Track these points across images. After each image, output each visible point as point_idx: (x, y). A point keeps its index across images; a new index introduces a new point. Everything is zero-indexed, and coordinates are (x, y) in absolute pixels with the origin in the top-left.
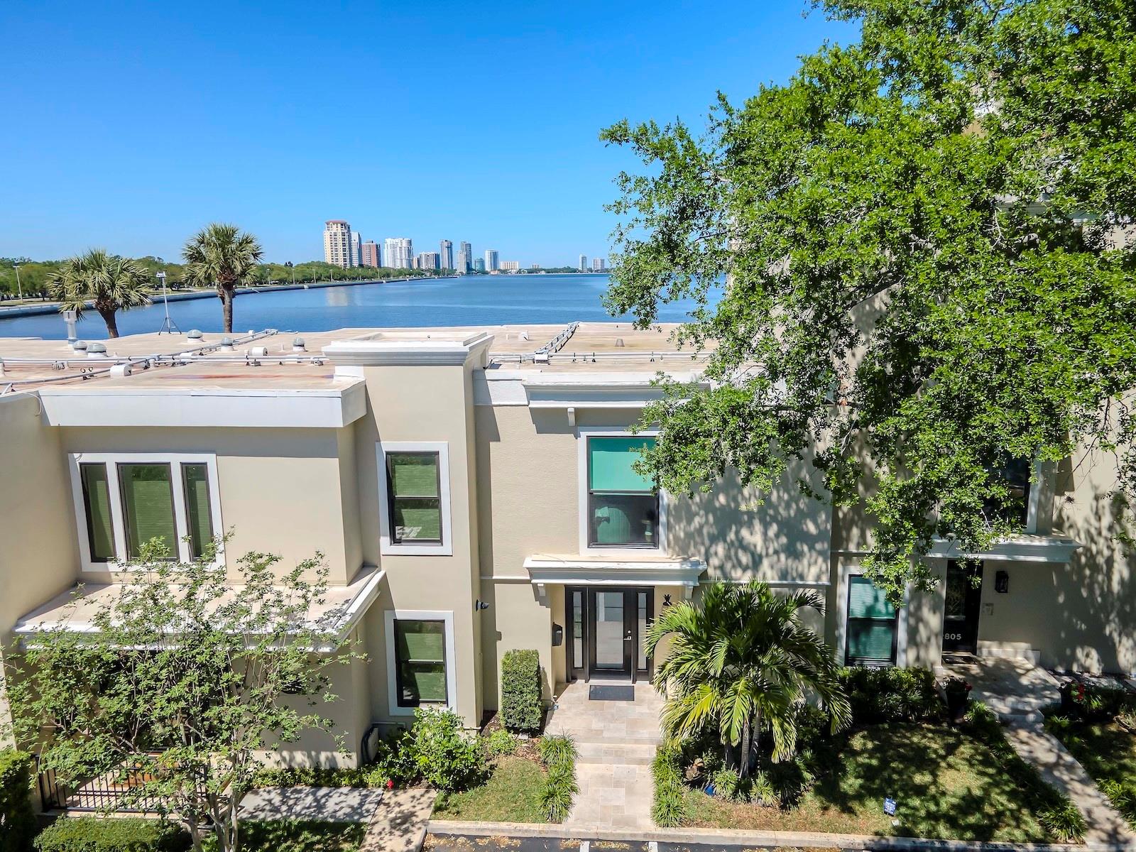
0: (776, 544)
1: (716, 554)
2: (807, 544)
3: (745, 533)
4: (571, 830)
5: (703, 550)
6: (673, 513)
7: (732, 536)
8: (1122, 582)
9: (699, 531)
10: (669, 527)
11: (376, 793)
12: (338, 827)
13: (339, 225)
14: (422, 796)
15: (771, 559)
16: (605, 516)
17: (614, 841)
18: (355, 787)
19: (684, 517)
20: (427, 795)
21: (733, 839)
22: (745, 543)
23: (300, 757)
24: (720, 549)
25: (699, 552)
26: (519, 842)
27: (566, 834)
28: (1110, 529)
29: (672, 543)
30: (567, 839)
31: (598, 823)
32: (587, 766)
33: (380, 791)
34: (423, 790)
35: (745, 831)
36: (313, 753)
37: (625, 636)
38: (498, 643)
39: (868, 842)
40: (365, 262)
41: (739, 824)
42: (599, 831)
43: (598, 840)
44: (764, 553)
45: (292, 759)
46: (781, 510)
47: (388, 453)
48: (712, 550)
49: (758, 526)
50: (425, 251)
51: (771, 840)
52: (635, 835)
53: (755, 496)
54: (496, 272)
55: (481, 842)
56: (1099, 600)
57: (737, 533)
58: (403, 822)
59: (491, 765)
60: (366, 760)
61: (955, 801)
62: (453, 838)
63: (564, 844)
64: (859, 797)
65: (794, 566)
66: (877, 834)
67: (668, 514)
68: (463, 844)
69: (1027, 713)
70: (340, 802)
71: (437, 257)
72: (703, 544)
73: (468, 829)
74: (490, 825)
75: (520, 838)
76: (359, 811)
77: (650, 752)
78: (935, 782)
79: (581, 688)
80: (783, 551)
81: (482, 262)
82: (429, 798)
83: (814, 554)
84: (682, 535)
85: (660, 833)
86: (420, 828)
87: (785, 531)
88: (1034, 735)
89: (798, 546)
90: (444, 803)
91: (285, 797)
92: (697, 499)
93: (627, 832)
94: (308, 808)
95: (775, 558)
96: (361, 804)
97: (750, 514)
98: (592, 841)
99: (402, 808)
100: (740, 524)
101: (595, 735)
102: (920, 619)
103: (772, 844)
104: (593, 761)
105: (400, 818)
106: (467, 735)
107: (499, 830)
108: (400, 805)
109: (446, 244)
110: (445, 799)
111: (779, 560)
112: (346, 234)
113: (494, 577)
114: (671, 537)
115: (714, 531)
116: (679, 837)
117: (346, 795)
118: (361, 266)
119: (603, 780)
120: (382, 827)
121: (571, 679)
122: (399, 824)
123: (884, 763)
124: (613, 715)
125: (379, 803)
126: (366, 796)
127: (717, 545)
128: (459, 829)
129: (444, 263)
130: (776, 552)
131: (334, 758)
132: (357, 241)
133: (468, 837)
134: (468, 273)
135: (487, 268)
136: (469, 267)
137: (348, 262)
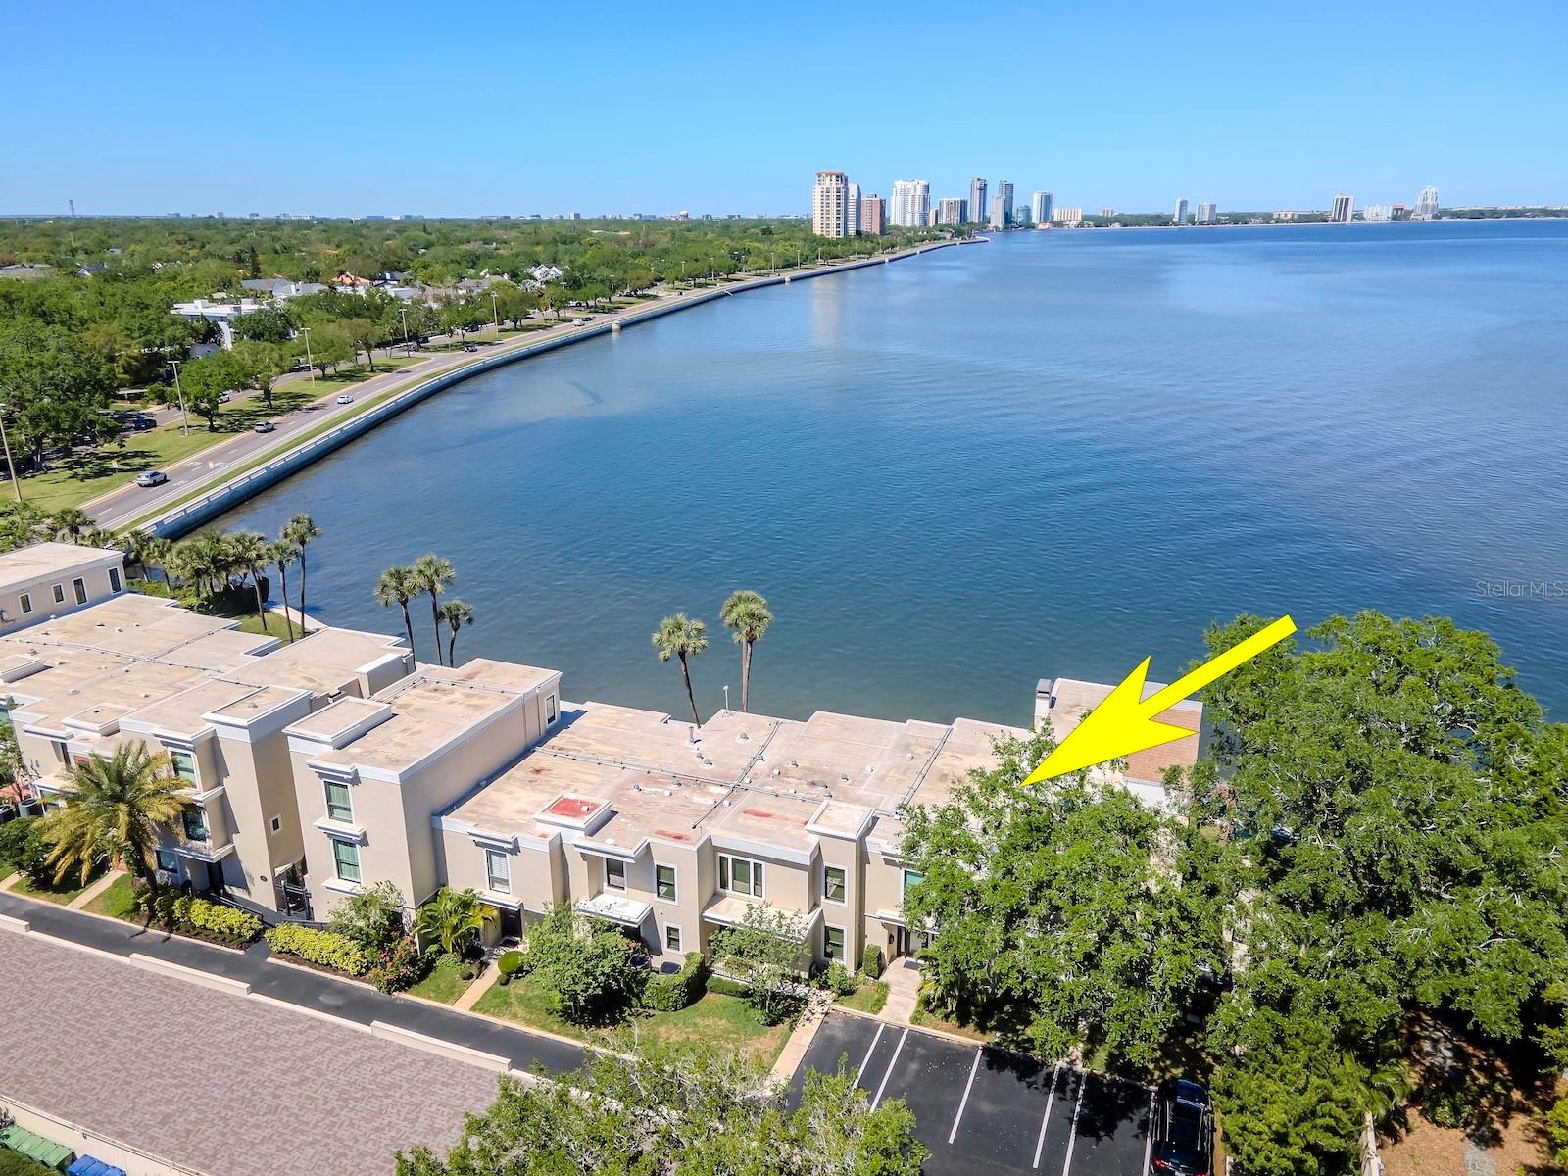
4: (879, 1018)
11: (814, 989)
12: (800, 999)
13: (834, 178)
14: (830, 994)
16: (909, 900)
17: (892, 1026)
18: (806, 985)
20: (832, 994)
21: (938, 1034)
23: (788, 970)
27: (876, 1019)
30: (876, 1021)
31: (890, 1018)
32: (892, 995)
34: (830, 992)
36: (792, 969)
38: (866, 943)
39: (986, 1045)
40: (864, 228)
41: (940, 1029)
42: (890, 1021)
43: (887, 1024)
47: (826, 868)
50: (946, 196)
51: (948, 1036)
52: (901, 1025)
54: (1047, 226)
55: (848, 1016)
58: (822, 1003)
59: (857, 988)
60: (811, 976)
62: (838, 1012)
63: (874, 1023)
64: (990, 1028)
66: (990, 1043)
68: (841, 1015)
70: (801, 990)
71: (964, 204)
73: (844, 1010)
74: (852, 1010)
75: (861, 1018)
76: (807, 995)
79: (902, 960)
81: (1028, 210)
82: (832, 996)
85: (910, 1026)
86: (827, 1006)
90: (837, 999)
91: (782, 984)
93: (899, 1023)
94: (790, 990)
96: (808, 992)
98: (885, 1024)
101: (899, 984)
103: (948, 1038)
104: (895, 994)
105: (821, 1000)
106: (850, 972)
107: (854, 1013)
108: (821, 996)
109: (978, 185)
110: (838, 997)
112: (842, 190)
113: (865, 917)
116: (917, 1029)
117: (803, 988)
118: (859, 233)
119: (898, 1003)
120: (815, 1002)
121: (899, 954)
122: (820, 1003)
125: (814, 993)
126: (810, 990)
128: (841, 1009)
129: (974, 217)
131: (800, 973)
132: (856, 196)
133: (844, 1013)
134: (1006, 228)
135: (1035, 220)
136: (1008, 218)
137: (842, 230)
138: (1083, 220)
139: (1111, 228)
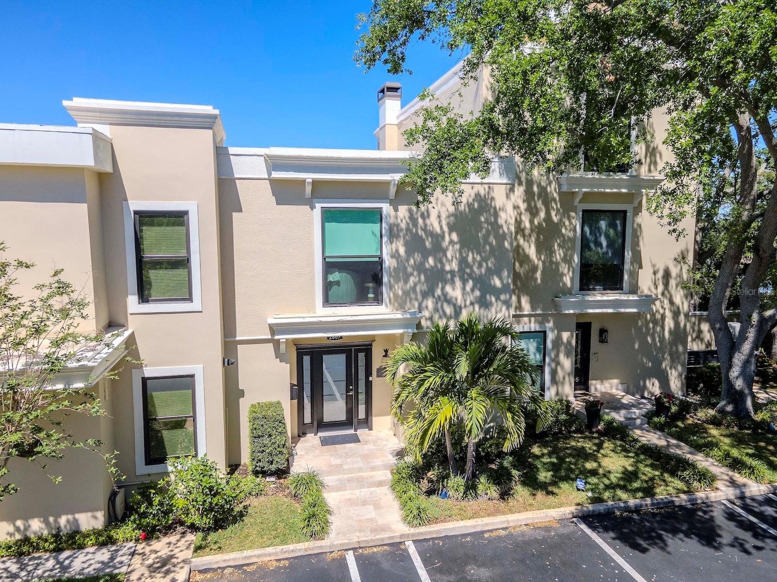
0: (472, 297)
1: (427, 307)
2: (494, 296)
3: (448, 288)
4: (335, 543)
5: (416, 304)
6: (393, 274)
7: (438, 292)
8: (670, 332)
9: (414, 289)
10: (391, 287)
11: (128, 547)
14: (178, 541)
15: (468, 309)
16: (336, 280)
17: (375, 546)
18: (103, 545)
19: (401, 278)
20: (183, 540)
21: (474, 527)
22: (448, 297)
23: (36, 525)
24: (430, 303)
25: (414, 306)
26: (287, 563)
27: (330, 548)
28: (663, 294)
29: (392, 300)
30: (332, 552)
31: (358, 534)
32: (333, 494)
33: (131, 544)
34: (178, 537)
35: (483, 519)
36: (51, 519)
37: (347, 391)
38: (241, 400)
39: (574, 511)
41: (475, 515)
42: (360, 539)
43: (360, 548)
44: (463, 305)
45: (27, 527)
46: (475, 269)
47: (136, 213)
48: (424, 304)
49: (458, 283)
51: (504, 522)
52: (392, 538)
53: (456, 258)
55: (248, 569)
56: (658, 344)
57: (443, 289)
58: (163, 566)
59: (244, 506)
60: (113, 518)
61: (619, 475)
62: (219, 571)
63: (329, 557)
64: (554, 483)
65: (485, 314)
66: (578, 504)
67: (390, 275)
68: (230, 574)
69: (635, 419)
70: (87, 560)
72: (416, 299)
73: (234, 559)
74: (257, 552)
75: (287, 559)
76: (111, 564)
77: (386, 476)
78: (600, 466)
79: (312, 440)
80: (477, 302)
82: (186, 541)
83: (500, 304)
84: (400, 292)
85: (414, 532)
86: (182, 568)
87: (478, 285)
88: (644, 431)
89: (488, 297)
90: (204, 543)
91: (22, 564)
92: (412, 262)
93: (385, 536)
94: (51, 570)
95: (471, 308)
96: (112, 559)
97: (452, 272)
98: (354, 549)
99: (159, 554)
100: (445, 282)
101: (336, 469)
102: (558, 363)
103: (505, 525)
104: (338, 489)
105: (158, 562)
107: (265, 555)
108: (156, 552)
110: (204, 539)
111: (474, 309)
113: (237, 338)
114: (392, 295)
115: (425, 288)
116: (430, 533)
117: (94, 553)
119: (351, 502)
120: (141, 573)
121: (302, 433)
122: (158, 568)
123: (561, 460)
124: (346, 454)
125: (133, 554)
126: (117, 551)
127: (427, 300)
128: (225, 561)
130: (472, 304)
131: (76, 520)
133: (235, 567)
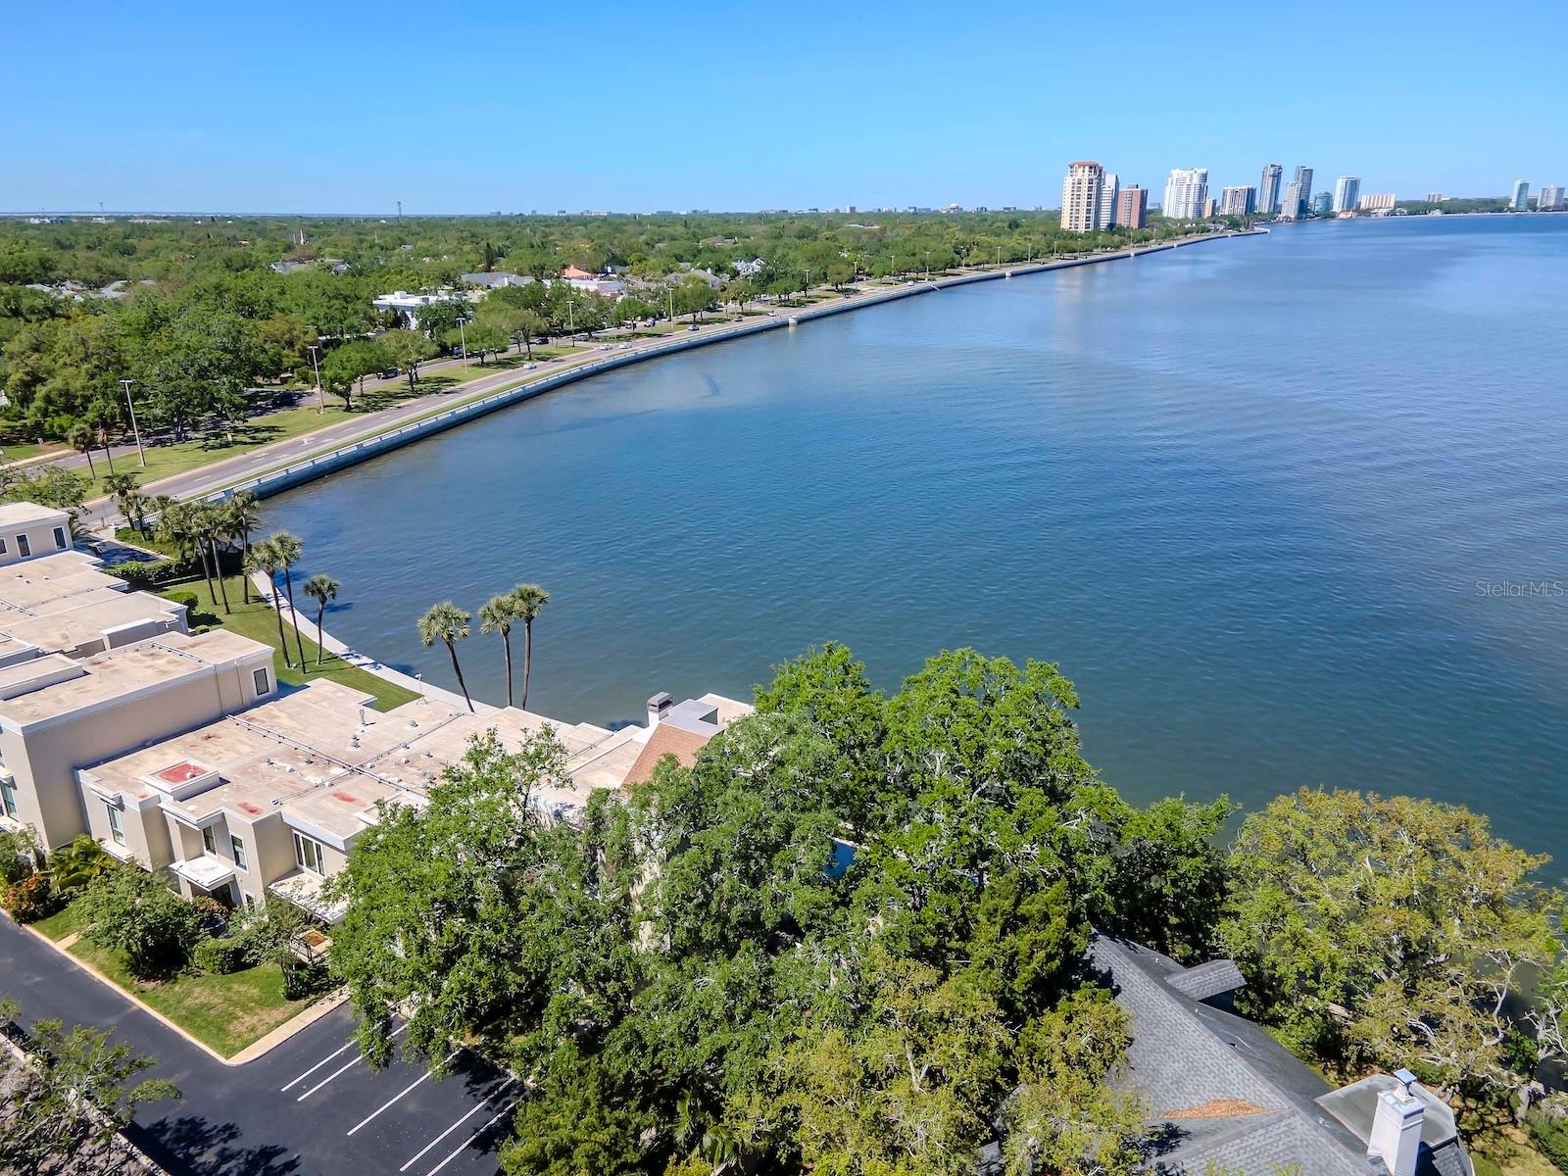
13: (1087, 168)
40: (1122, 220)
50: (1225, 195)
54: (1350, 214)
71: (1251, 193)
81: (1328, 199)
109: (1270, 171)
112: (1095, 181)
118: (1111, 226)
129: (1263, 205)
132: (1112, 188)
134: (1299, 218)
135: (1336, 208)
136: (1303, 207)
137: (1092, 222)
138: (1396, 207)
139: (1430, 215)
